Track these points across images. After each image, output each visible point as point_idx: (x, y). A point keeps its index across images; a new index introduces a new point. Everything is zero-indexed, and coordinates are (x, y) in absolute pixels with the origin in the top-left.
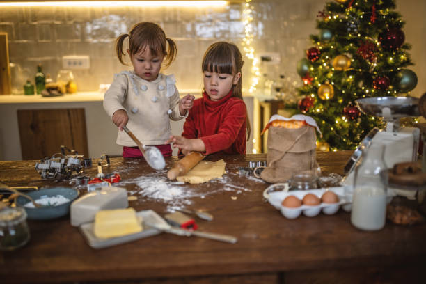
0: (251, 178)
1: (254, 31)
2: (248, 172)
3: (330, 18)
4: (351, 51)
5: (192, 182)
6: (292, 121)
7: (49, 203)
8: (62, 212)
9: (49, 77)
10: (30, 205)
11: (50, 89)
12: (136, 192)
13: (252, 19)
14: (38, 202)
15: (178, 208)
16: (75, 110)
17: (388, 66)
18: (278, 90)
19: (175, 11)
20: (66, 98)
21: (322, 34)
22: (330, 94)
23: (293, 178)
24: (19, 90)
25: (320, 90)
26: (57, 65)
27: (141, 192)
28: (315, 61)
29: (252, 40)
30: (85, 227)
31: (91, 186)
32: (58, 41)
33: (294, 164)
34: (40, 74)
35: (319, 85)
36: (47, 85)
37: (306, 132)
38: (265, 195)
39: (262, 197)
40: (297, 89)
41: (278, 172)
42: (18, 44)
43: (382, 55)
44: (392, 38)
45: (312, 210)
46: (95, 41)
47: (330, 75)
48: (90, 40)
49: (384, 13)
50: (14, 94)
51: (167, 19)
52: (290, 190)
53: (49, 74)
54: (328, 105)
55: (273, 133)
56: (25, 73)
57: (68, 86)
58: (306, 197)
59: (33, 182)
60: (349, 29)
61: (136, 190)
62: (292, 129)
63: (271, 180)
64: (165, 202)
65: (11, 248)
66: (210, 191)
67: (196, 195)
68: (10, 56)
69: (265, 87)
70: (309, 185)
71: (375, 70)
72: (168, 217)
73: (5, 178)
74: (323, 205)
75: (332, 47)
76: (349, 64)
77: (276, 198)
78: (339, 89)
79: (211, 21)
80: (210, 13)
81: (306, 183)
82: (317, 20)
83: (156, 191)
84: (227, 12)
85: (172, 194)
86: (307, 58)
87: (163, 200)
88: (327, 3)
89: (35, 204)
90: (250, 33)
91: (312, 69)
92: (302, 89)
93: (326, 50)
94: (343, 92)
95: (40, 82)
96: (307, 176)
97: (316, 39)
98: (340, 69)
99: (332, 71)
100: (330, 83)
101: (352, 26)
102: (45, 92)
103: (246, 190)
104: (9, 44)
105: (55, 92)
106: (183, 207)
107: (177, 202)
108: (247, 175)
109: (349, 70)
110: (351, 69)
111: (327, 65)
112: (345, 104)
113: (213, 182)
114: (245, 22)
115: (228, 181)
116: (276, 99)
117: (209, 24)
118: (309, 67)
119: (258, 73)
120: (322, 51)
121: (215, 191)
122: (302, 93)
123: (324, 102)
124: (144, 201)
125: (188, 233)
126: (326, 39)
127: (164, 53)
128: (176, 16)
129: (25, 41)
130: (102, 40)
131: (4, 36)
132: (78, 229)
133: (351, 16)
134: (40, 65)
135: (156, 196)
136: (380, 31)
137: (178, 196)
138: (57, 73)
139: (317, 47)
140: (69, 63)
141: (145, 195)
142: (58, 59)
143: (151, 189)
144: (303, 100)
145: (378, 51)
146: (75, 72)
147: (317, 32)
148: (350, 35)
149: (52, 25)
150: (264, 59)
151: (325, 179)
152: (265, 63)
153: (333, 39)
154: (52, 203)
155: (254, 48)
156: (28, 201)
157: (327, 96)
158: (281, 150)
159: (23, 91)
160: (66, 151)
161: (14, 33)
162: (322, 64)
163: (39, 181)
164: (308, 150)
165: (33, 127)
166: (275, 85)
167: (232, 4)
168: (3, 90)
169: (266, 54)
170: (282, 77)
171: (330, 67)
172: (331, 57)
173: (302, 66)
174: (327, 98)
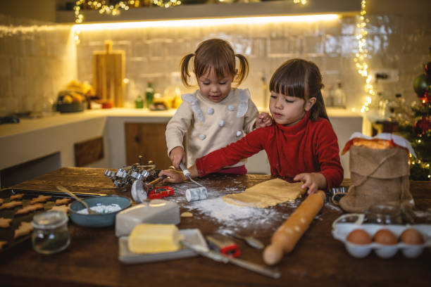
0: (328, 204)
1: (369, 45)
6: (377, 141)
7: (104, 211)
9: (157, 92)
10: (84, 211)
11: (157, 104)
13: (366, 33)
15: (230, 232)
19: (283, 26)
20: (170, 113)
23: (370, 209)
24: (131, 104)
26: (165, 82)
29: (366, 55)
32: (168, 58)
34: (150, 90)
36: (155, 101)
37: (394, 154)
39: (331, 226)
40: (413, 110)
41: (358, 200)
42: (133, 62)
45: (385, 250)
50: (127, 107)
51: (274, 35)
52: (365, 222)
53: (157, 89)
55: (354, 153)
56: (137, 88)
57: (174, 102)
58: (379, 233)
62: (376, 150)
63: (348, 208)
68: (125, 72)
69: (379, 107)
70: (391, 219)
74: (401, 245)
77: (342, 230)
81: (388, 217)
84: (339, 27)
89: (89, 211)
90: (363, 48)
95: (149, 96)
96: (390, 208)
102: (152, 107)
103: (317, 217)
104: (126, 62)
105: (160, 107)
108: (326, 201)
114: (359, 36)
116: (390, 120)
118: (429, 85)
119: (372, 92)
122: (418, 113)
124: (199, 218)
125: (226, 259)
129: (138, 59)
131: (120, 55)
134: (151, 80)
138: (164, 88)
140: (177, 79)
141: (203, 212)
142: (167, 75)
144: (419, 122)
149: (164, 44)
150: (378, 76)
151: (420, 214)
152: (380, 81)
154: (107, 211)
155: (368, 64)
158: (363, 174)
159: (134, 105)
161: (130, 51)
165: (138, 139)
166: (391, 104)
167: (344, 18)
168: (117, 105)
169: (381, 71)
170: (398, 96)
173: (420, 83)
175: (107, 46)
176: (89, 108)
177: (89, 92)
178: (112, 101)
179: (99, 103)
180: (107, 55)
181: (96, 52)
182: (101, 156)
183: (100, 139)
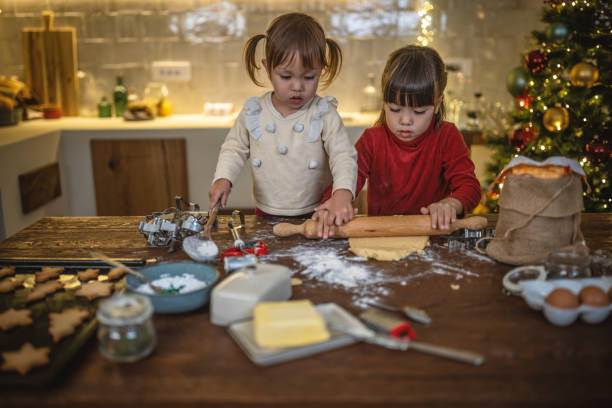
0: (470, 253)
1: (434, 25)
2: (463, 245)
3: (564, 4)
4: (598, 56)
5: (379, 258)
6: (547, 167)
8: (198, 302)
9: (132, 93)
10: (146, 289)
11: (135, 110)
12: (297, 271)
13: (432, 7)
14: (156, 283)
15: (372, 301)
16: (173, 142)
18: (472, 115)
20: (158, 123)
21: (553, 30)
22: (563, 125)
24: (92, 110)
25: (547, 117)
26: (143, 76)
27: (305, 272)
28: (538, 72)
29: (431, 39)
30: (237, 328)
31: (230, 261)
32: (146, 40)
33: (546, 234)
34: (120, 89)
35: (545, 108)
36: (131, 105)
37: (569, 184)
38: (508, 284)
39: (502, 286)
40: (510, 114)
41: (517, 246)
42: (90, 44)
45: (595, 314)
46: (199, 40)
47: (564, 93)
48: (192, 38)
50: (84, 116)
53: (132, 88)
54: (559, 138)
55: (513, 184)
56: (99, 86)
57: (159, 106)
58: (583, 291)
59: (137, 250)
60: (597, 23)
61: (296, 267)
62: (545, 180)
63: (506, 258)
64: (346, 289)
65: (131, 359)
66: (413, 274)
67: (393, 280)
68: (79, 61)
69: (449, 110)
70: (578, 270)
72: (363, 316)
73: (95, 242)
75: (568, 50)
76: (595, 76)
77: (537, 290)
78: (579, 114)
79: (370, 10)
81: (574, 267)
82: (544, 9)
83: (328, 271)
85: (355, 277)
86: (526, 66)
87: (341, 286)
89: (153, 288)
90: (428, 29)
91: (532, 83)
92: (515, 114)
93: (558, 55)
94: (585, 120)
95: (120, 99)
96: (574, 255)
97: (541, 37)
98: (580, 83)
99: (567, 88)
100: (564, 106)
101: (602, 17)
102: (128, 114)
103: (469, 273)
104: (78, 45)
105: (142, 115)
106: (377, 298)
107: (366, 291)
108: (463, 249)
109: (595, 85)
110: (598, 84)
111: (559, 78)
112: (586, 138)
113: (411, 258)
114: (421, 12)
115: (435, 258)
116: (469, 129)
117: (367, 14)
118: (528, 80)
120: (550, 56)
121: (420, 274)
123: (553, 135)
125: (404, 344)
126: (559, 37)
127: (323, 62)
128: (318, 2)
129: (99, 40)
130: (209, 39)
131: (70, 33)
132: (224, 330)
134: (121, 74)
135: (329, 278)
137: (365, 281)
138: (144, 87)
139: (542, 50)
140: (162, 71)
141: (311, 276)
142: (146, 66)
143: (319, 268)
144: (517, 131)
146: (170, 85)
147: (543, 27)
148: (598, 32)
149: (138, 17)
152: (451, 74)
153: (570, 37)
154: (176, 286)
156: (142, 282)
157: (558, 125)
158: (527, 212)
159: (96, 112)
160: (182, 205)
161: (84, 28)
162: (549, 76)
163: (145, 249)
164: (570, 213)
166: (466, 106)
168: (67, 112)
169: (452, 61)
170: (478, 95)
171: (564, 81)
172: (565, 65)
173: (516, 79)
174: (559, 129)
175: (47, 19)
176: (25, 118)
177: (21, 92)
178: (59, 105)
179: (38, 111)
180: (47, 33)
181: (26, 29)
182: (57, 193)
183: (55, 167)
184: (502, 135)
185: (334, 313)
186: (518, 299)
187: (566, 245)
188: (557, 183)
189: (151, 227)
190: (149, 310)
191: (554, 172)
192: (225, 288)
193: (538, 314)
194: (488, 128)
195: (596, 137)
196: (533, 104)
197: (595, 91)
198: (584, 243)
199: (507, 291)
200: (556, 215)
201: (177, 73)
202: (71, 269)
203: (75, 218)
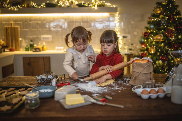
0: (125, 84)
1: (120, 25)
3: (153, 19)
4: (162, 33)
7: (45, 92)
8: (51, 95)
9: (35, 44)
10: (37, 92)
11: (36, 49)
13: (119, 20)
14: (40, 91)
15: (97, 95)
16: (46, 57)
17: (178, 39)
18: (131, 50)
19: (87, 17)
20: (42, 52)
21: (150, 26)
22: (154, 51)
24: (23, 49)
25: (149, 50)
26: (38, 39)
28: (147, 37)
29: (119, 29)
30: (61, 101)
32: (39, 29)
33: (144, 78)
34: (32, 43)
35: (149, 47)
36: (35, 47)
37: (149, 64)
38: (133, 90)
41: (137, 81)
42: (23, 31)
43: (176, 35)
44: (180, 28)
45: (154, 96)
46: (54, 30)
47: (154, 43)
48: (52, 29)
49: (177, 17)
50: (21, 51)
51: (84, 21)
52: (143, 88)
53: (35, 43)
55: (135, 65)
56: (26, 42)
57: (43, 48)
58: (151, 91)
59: (35, 84)
60: (162, 24)
62: (143, 63)
63: (134, 84)
65: (33, 108)
68: (20, 35)
69: (124, 49)
70: (151, 86)
71: (173, 41)
72: (94, 97)
74: (159, 94)
75: (154, 31)
76: (162, 38)
78: (158, 49)
79: (102, 21)
80: (102, 18)
82: (148, 21)
84: (109, 18)
86: (143, 36)
87: (90, 91)
88: (152, 14)
90: (118, 26)
91: (146, 41)
92: (141, 49)
93: (152, 33)
94: (160, 50)
95: (32, 46)
96: (150, 83)
97: (147, 28)
98: (158, 40)
99: (155, 42)
100: (154, 46)
101: (163, 23)
102: (34, 50)
103: (124, 88)
104: (20, 31)
105: (38, 50)
106: (99, 94)
107: (96, 93)
108: (123, 83)
109: (162, 41)
110: (163, 40)
111: (152, 39)
112: (160, 55)
113: (109, 85)
114: (116, 22)
115: (115, 85)
116: (130, 53)
117: (101, 22)
118: (144, 40)
119: (121, 43)
120: (150, 33)
122: (142, 50)
123: (151, 54)
124: (83, 92)
125: (104, 103)
126: (152, 28)
128: (87, 19)
129: (26, 30)
130: (57, 29)
131: (18, 28)
132: (58, 102)
133: (162, 19)
134: (32, 39)
135: (87, 90)
136: (175, 25)
138: (38, 42)
139: (148, 32)
140: (44, 38)
141: (82, 89)
142: (39, 37)
143: (84, 88)
144: (142, 54)
145: (174, 33)
146: (46, 42)
147: (148, 26)
148: (162, 27)
149: (37, 23)
150: (124, 37)
152: (125, 39)
153: (155, 28)
155: (120, 32)
158: (138, 72)
159: (25, 50)
160: (48, 72)
161: (22, 26)
162: (150, 39)
163: (38, 84)
164: (150, 72)
165: (29, 64)
166: (129, 48)
167: (111, 15)
168: (16, 49)
169: (125, 35)
170: (132, 44)
171: (154, 40)
172: (154, 36)
173: (141, 39)
174: (153, 53)
175: (11, 24)
176: (4, 51)
177: (3, 44)
178: (14, 48)
179: (8, 49)
180: (11, 28)
181: (6, 27)
182: (13, 72)
183: (12, 65)
184: (138, 55)
185: (87, 97)
186: (135, 94)
187: (149, 80)
188: (146, 64)
189: (39, 78)
190: (38, 96)
191: (144, 61)
192: (58, 91)
193: (140, 97)
194: (135, 53)
195: (163, 55)
196: (146, 46)
197: (162, 42)
198: (154, 80)
199: (133, 92)
200: (146, 72)
201: (48, 38)
202: (17, 88)
203: (18, 77)
